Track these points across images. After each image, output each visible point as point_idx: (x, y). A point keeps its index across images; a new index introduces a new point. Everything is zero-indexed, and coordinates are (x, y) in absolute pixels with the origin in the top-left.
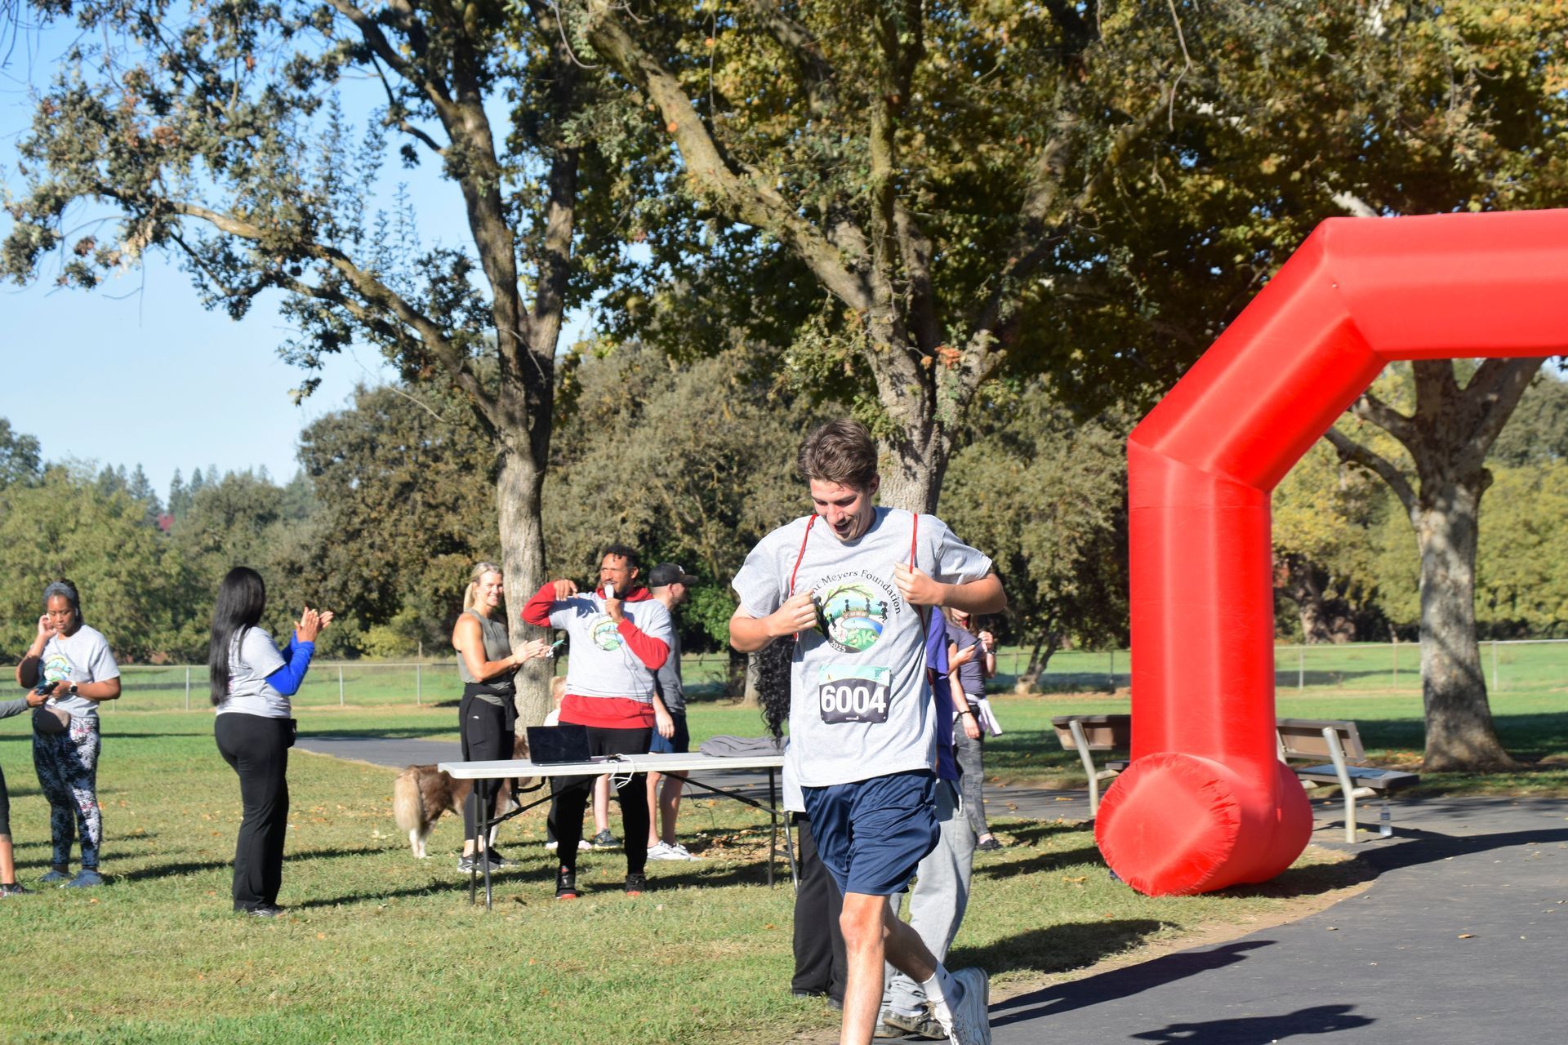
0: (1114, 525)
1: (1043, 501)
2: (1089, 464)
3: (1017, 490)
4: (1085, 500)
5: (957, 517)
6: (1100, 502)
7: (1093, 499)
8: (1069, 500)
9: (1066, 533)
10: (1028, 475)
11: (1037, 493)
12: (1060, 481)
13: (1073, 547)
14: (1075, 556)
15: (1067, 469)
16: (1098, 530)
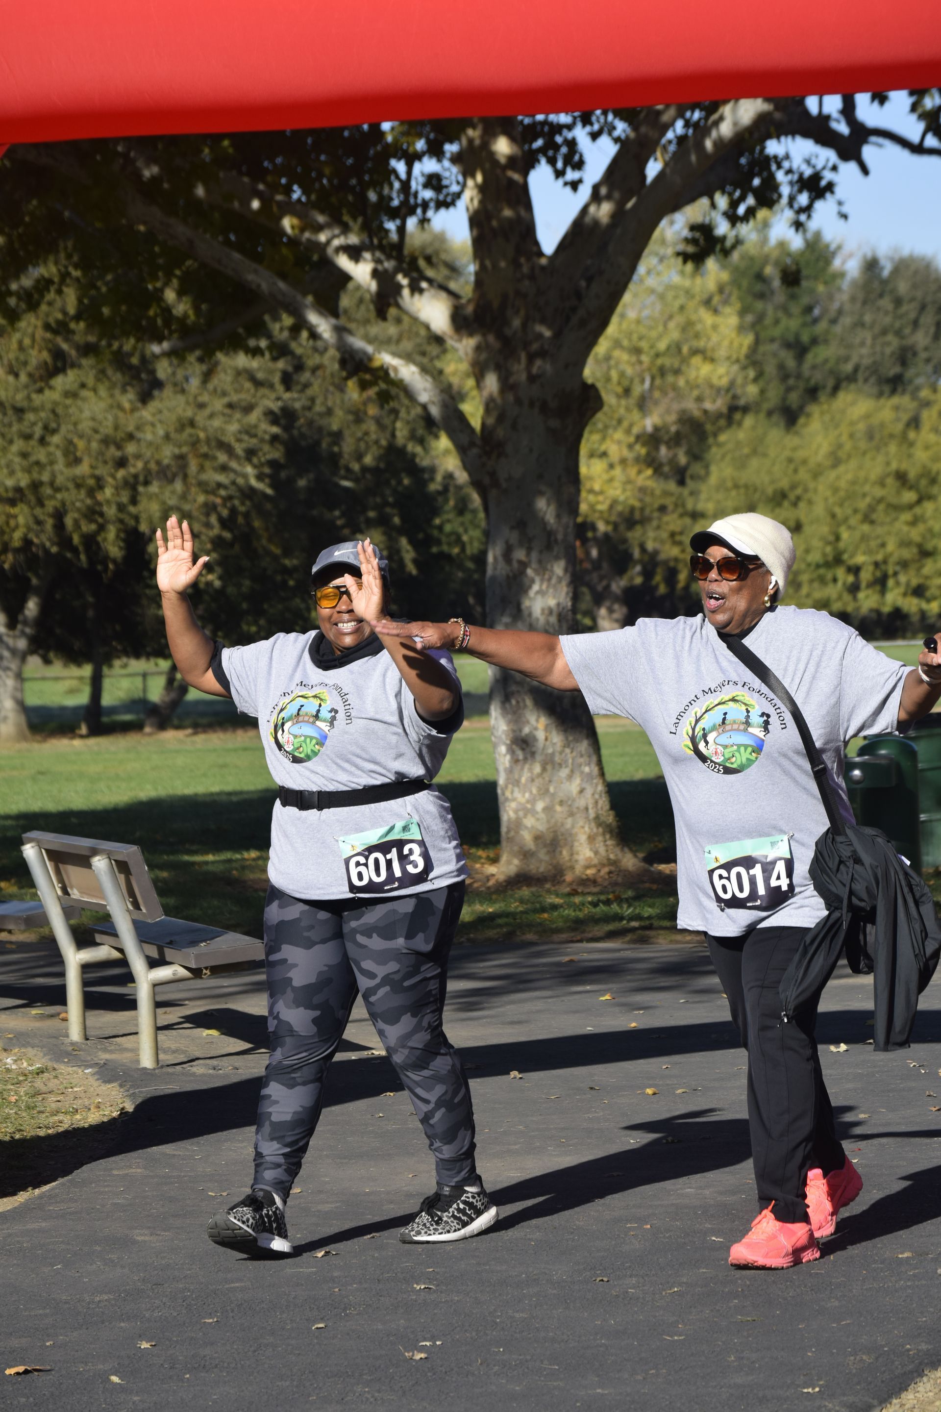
0: (272, 486)
1: (167, 453)
2: (234, 398)
3: (131, 437)
4: (227, 448)
5: (45, 477)
6: (250, 453)
7: (239, 449)
8: (204, 449)
9: (201, 499)
10: (146, 414)
11: (159, 441)
12: (192, 423)
13: (213, 519)
14: (216, 531)
15: (202, 406)
16: (249, 493)
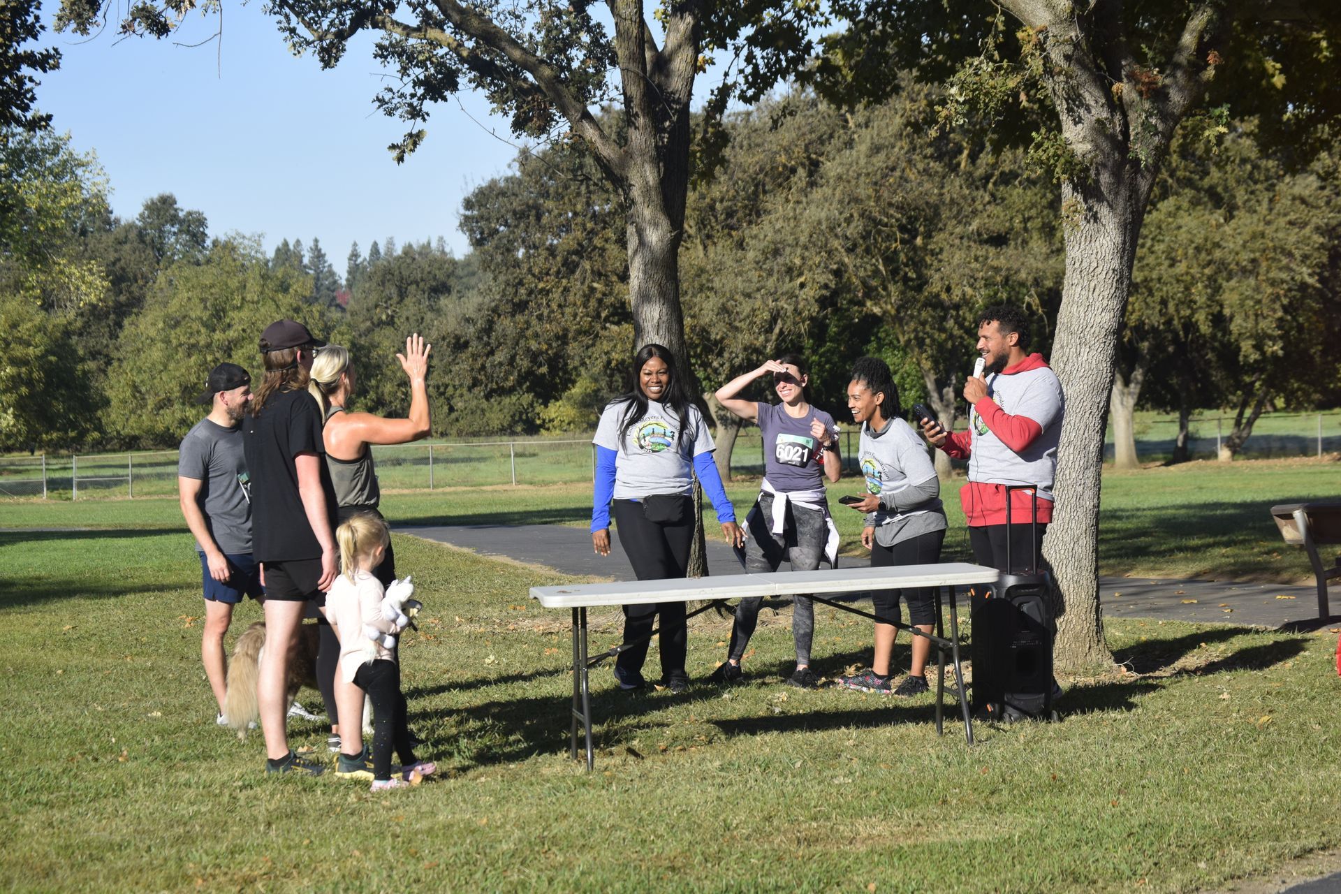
0: (1319, 281)
1: (1245, 257)
2: (1292, 216)
3: (1217, 245)
4: (1290, 255)
5: (1155, 275)
6: (1305, 257)
7: (1297, 254)
8: (1272, 255)
9: (1269, 290)
10: (1228, 229)
11: (1238, 248)
12: (1263, 235)
13: (1277, 306)
14: (1280, 314)
15: (1268, 223)
16: (1303, 286)
